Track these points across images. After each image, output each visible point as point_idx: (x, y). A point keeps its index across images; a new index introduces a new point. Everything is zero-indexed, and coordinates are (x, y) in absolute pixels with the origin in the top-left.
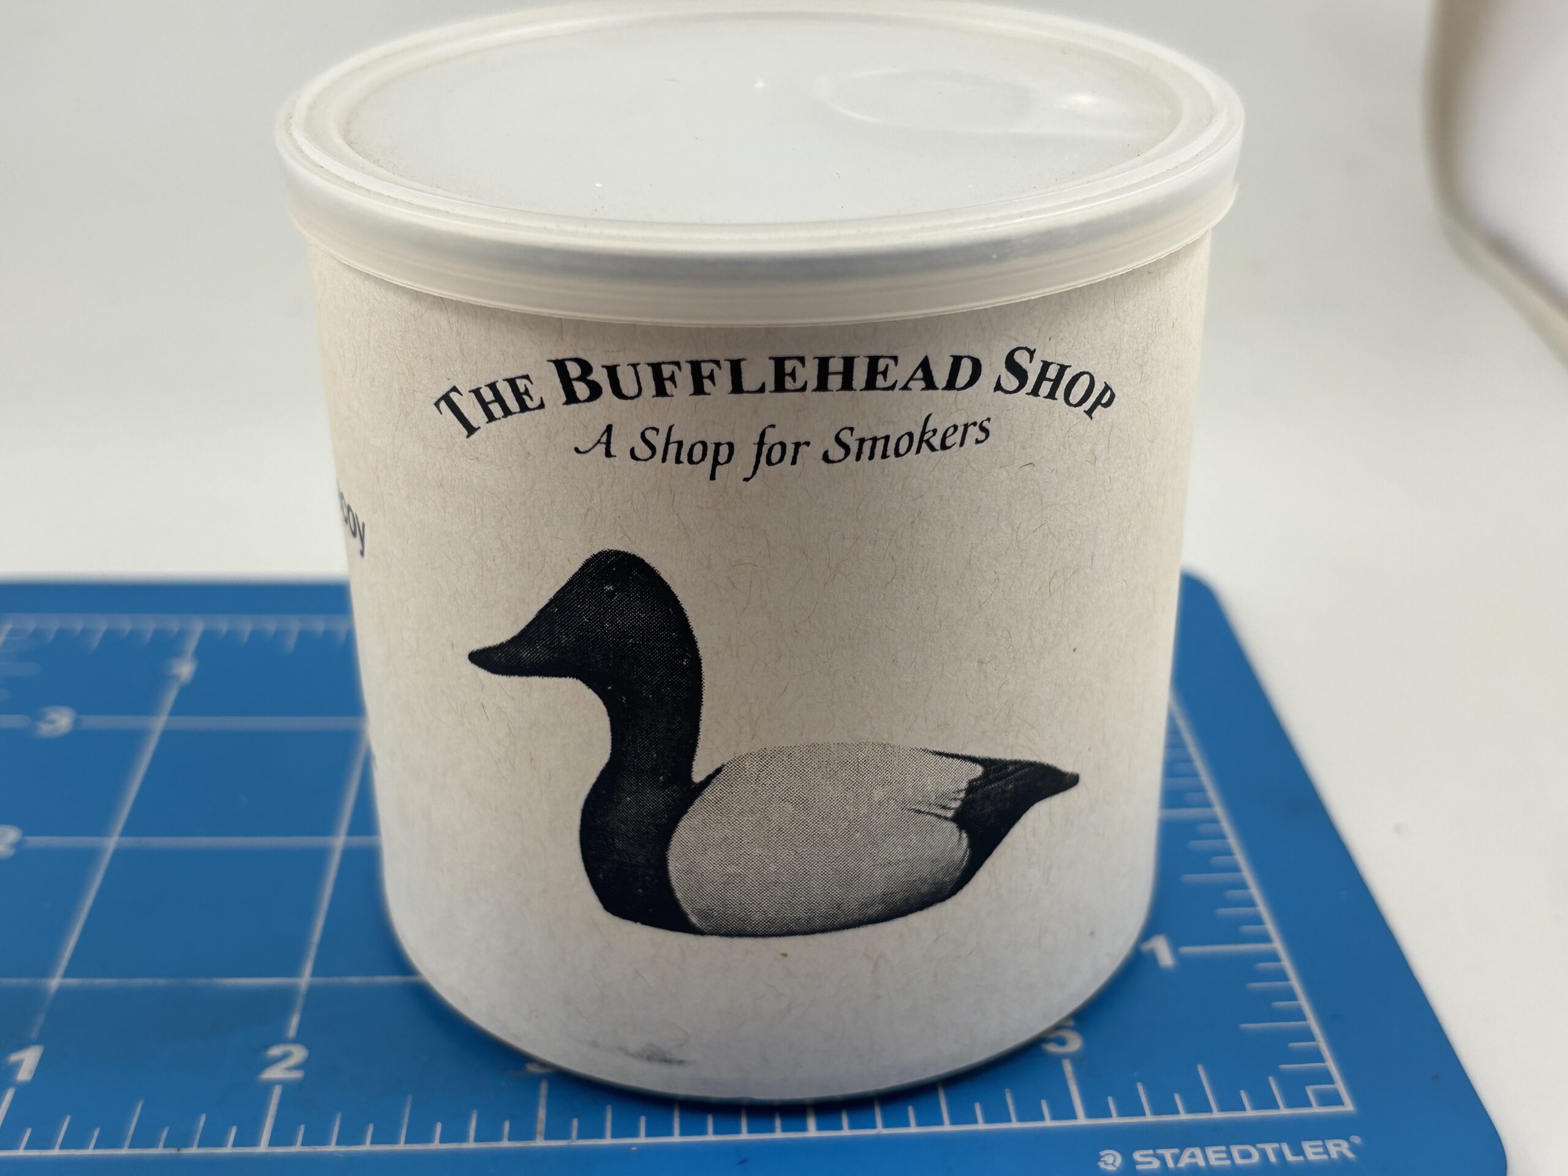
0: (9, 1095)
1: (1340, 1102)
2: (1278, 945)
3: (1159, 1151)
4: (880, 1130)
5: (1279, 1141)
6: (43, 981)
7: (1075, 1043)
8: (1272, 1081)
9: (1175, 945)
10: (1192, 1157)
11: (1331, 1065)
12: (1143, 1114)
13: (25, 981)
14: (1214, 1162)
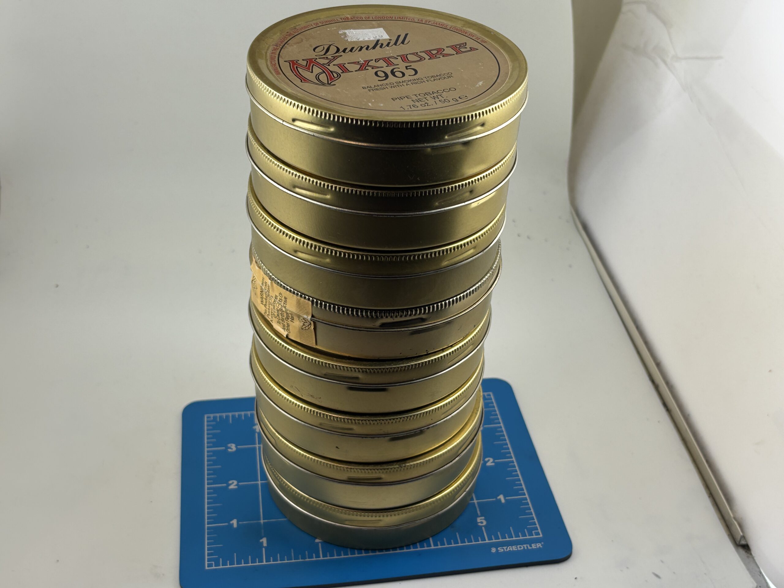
0: (264, 549)
1: (540, 535)
2: (527, 496)
3: (503, 547)
4: (446, 546)
5: (527, 544)
6: (259, 521)
7: (485, 523)
8: (526, 530)
9: (505, 497)
10: (510, 548)
11: (538, 526)
12: (499, 539)
13: (255, 522)
14: (514, 549)
